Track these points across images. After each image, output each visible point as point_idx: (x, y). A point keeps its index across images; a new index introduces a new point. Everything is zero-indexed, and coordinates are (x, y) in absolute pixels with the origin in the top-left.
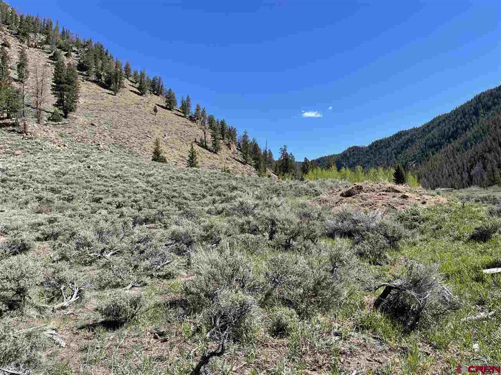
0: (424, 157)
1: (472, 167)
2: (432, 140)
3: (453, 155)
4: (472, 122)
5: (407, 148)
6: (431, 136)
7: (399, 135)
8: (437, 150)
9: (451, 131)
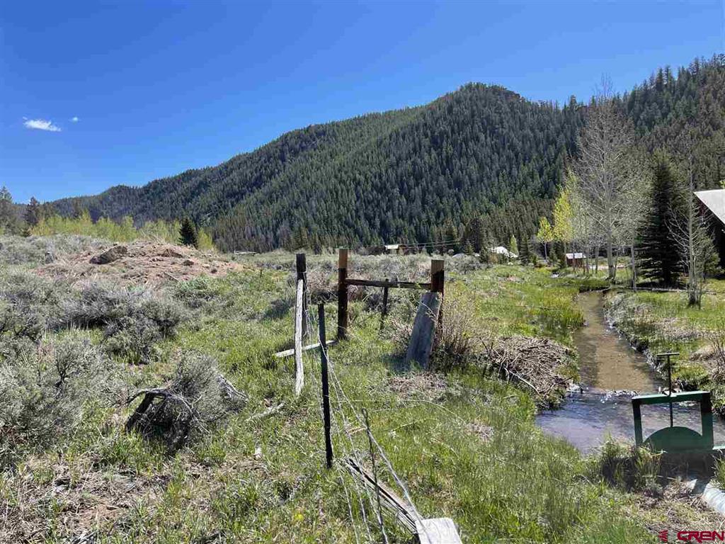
0: (222, 209)
1: (277, 226)
2: (232, 186)
3: (257, 208)
4: (277, 168)
5: (199, 194)
6: (230, 181)
7: (188, 175)
8: (237, 200)
9: (254, 177)
